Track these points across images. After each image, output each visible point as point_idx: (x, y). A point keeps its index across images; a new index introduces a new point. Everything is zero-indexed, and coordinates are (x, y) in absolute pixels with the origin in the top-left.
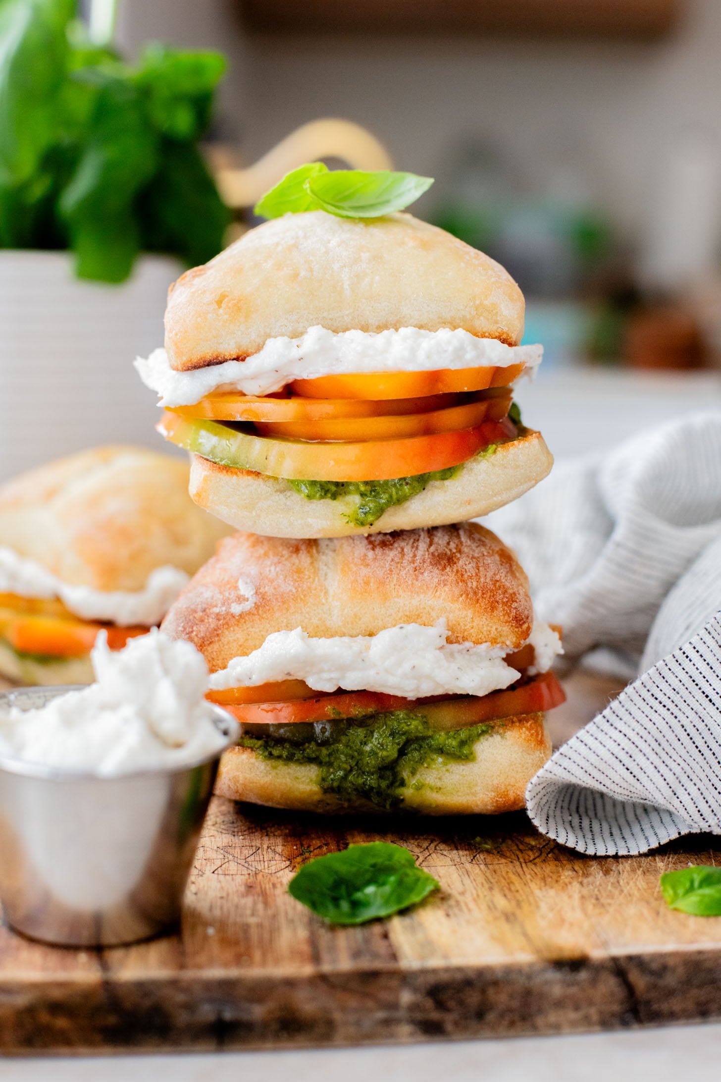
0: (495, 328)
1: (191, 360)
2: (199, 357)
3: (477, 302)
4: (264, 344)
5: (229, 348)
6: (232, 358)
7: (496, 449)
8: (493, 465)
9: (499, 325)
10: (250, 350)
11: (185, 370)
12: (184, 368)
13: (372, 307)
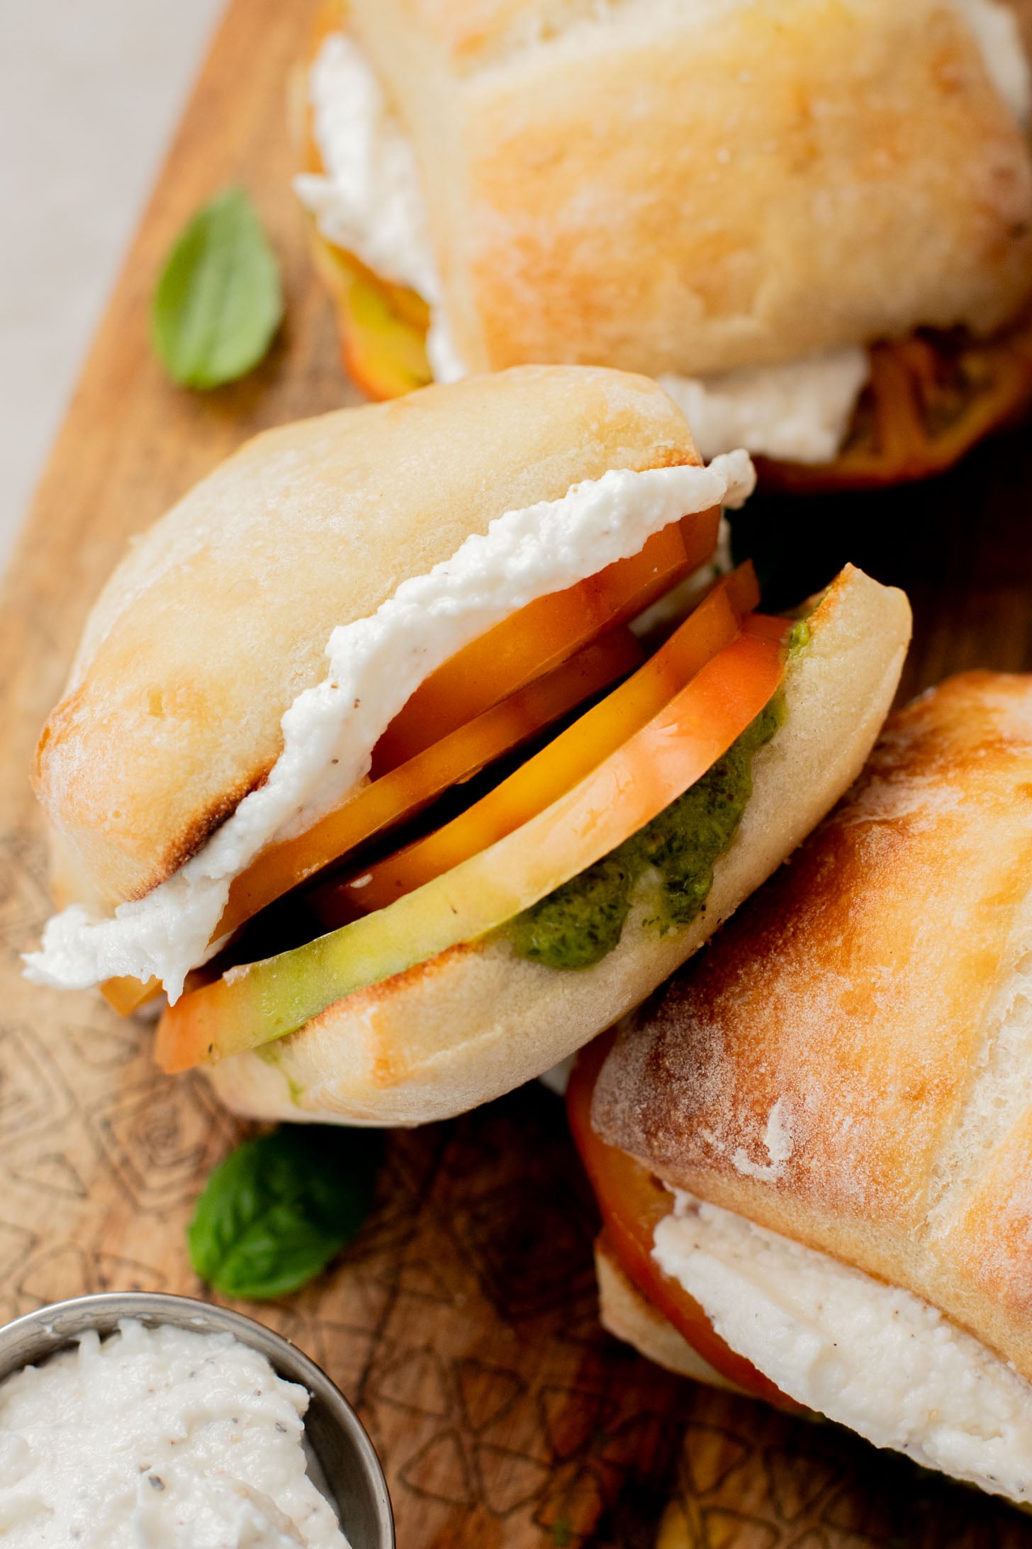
0: (652, 452)
1: (174, 844)
2: (184, 828)
3: (594, 427)
4: (281, 731)
5: (227, 778)
6: (244, 793)
7: (809, 628)
8: (824, 656)
9: (656, 444)
10: (266, 758)
11: (175, 870)
12: (170, 867)
13: (424, 550)
